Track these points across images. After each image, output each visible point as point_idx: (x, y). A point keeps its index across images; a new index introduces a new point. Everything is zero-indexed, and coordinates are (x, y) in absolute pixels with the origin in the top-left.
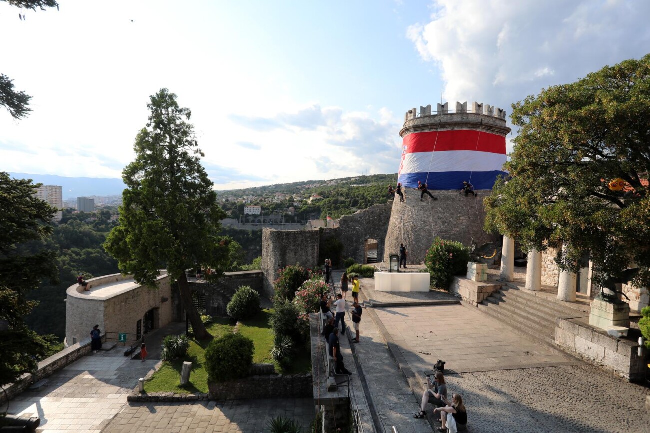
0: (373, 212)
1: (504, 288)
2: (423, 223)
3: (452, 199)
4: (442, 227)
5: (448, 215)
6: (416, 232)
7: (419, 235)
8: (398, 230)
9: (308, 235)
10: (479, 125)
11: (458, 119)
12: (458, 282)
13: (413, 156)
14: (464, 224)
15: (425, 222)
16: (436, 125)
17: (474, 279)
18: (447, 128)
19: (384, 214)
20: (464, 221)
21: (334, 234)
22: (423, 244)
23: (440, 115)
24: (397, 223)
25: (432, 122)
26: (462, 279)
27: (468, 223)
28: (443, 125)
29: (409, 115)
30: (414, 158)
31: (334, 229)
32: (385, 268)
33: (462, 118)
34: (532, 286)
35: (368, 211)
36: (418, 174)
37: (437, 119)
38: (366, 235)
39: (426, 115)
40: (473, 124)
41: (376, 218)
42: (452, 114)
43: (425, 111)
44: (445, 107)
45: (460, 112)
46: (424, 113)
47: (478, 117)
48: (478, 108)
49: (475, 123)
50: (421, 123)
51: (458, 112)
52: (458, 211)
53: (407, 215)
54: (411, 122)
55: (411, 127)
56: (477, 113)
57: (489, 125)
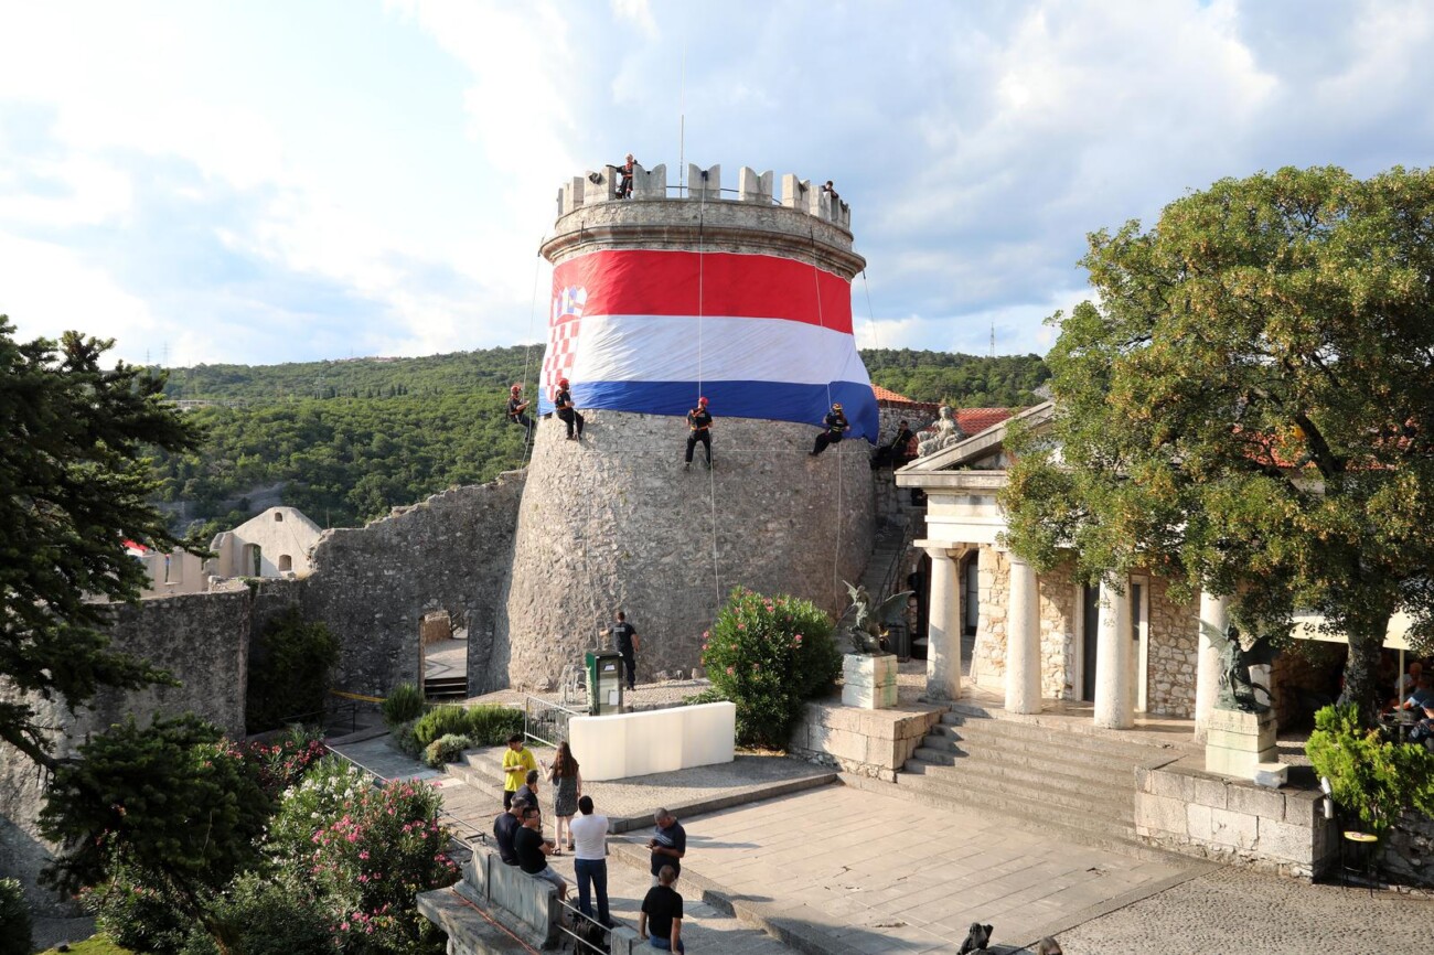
0: (447, 515)
1: (949, 717)
2: (653, 544)
3: (742, 466)
4: (716, 554)
5: (732, 517)
6: (632, 574)
7: (643, 586)
8: (565, 570)
9: (211, 611)
10: (807, 244)
11: (746, 220)
12: (822, 718)
14: (778, 543)
15: (659, 540)
16: (687, 232)
17: (868, 703)
18: (717, 244)
20: (778, 535)
21: (298, 601)
22: (658, 615)
23: (697, 202)
24: (560, 550)
25: (672, 222)
26: (833, 707)
27: (789, 540)
28: (706, 234)
29: (589, 186)
30: (615, 331)
31: (295, 583)
32: (574, 703)
33: (759, 217)
34: (1025, 701)
35: (429, 511)
36: (630, 385)
37: (689, 213)
38: (424, 598)
39: (653, 195)
40: (791, 241)
41: (458, 534)
42: (732, 204)
43: (649, 182)
44: (710, 177)
45: (753, 198)
46: (646, 190)
47: (798, 219)
48: (798, 192)
49: (795, 238)
50: (635, 218)
51: (748, 198)
52: (760, 505)
53: (596, 521)
54: (597, 211)
55: (604, 230)
56: (798, 207)
57: (826, 247)
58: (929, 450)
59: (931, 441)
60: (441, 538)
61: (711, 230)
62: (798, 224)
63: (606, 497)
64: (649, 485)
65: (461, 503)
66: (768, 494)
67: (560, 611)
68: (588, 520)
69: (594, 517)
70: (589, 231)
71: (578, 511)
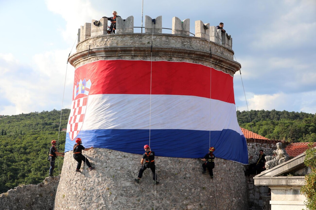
0: (17, 200)
3: (173, 175)
5: (168, 202)
10: (208, 57)
11: (176, 44)
13: (103, 99)
16: (144, 51)
18: (160, 57)
19: (40, 202)
23: (150, 35)
25: (137, 45)
28: (154, 51)
29: (93, 28)
30: (106, 103)
33: (182, 43)
35: (8, 198)
36: (114, 131)
37: (145, 40)
39: (127, 31)
40: (200, 55)
42: (168, 36)
43: (125, 25)
44: (157, 22)
45: (179, 33)
46: (123, 29)
47: (203, 43)
48: (204, 30)
49: (202, 53)
50: (117, 44)
51: (176, 33)
52: (183, 195)
53: (95, 204)
54: (97, 40)
55: (100, 50)
56: (203, 37)
57: (219, 58)
58: (271, 166)
59: (272, 161)
61: (157, 49)
62: (204, 46)
63: (100, 191)
64: (123, 185)
65: (25, 194)
66: (188, 190)
68: (91, 203)
69: (94, 202)
70: (93, 50)
71: (85, 199)
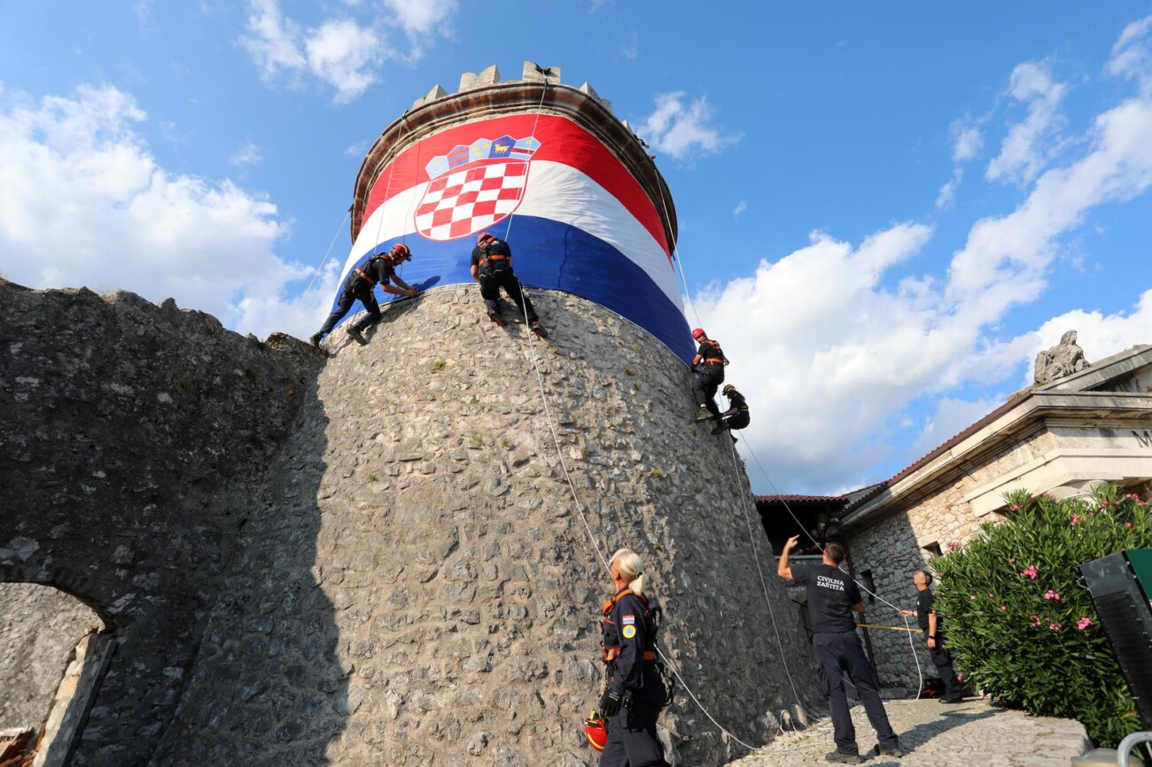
19: (238, 396)
41: (164, 397)
60: (116, 387)
67: (558, 570)
68: (583, 399)
69: (593, 396)
70: (555, 89)
71: (564, 379)
